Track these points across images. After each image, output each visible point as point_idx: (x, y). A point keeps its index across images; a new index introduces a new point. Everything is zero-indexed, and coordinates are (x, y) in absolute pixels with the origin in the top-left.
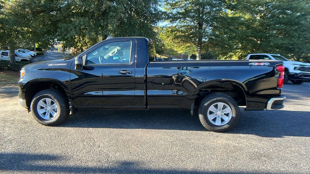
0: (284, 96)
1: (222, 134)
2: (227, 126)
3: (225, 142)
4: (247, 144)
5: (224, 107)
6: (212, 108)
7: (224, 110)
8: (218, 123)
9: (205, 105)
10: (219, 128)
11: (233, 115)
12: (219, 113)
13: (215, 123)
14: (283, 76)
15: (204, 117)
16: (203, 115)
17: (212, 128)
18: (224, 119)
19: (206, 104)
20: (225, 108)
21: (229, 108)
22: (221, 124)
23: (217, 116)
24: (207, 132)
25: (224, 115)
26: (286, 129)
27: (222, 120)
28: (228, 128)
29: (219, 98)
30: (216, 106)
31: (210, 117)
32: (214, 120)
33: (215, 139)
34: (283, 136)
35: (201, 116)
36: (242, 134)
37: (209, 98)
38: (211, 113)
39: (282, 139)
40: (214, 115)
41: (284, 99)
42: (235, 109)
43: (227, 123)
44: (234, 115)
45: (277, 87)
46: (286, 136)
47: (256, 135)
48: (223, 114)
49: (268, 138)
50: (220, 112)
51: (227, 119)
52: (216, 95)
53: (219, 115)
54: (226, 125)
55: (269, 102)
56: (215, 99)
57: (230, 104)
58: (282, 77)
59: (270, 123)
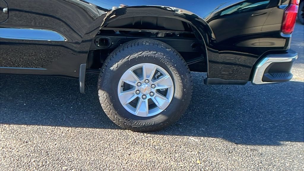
0: (293, 52)
1: (149, 135)
2: (161, 119)
3: (148, 156)
4: (198, 162)
5: (157, 76)
6: (128, 76)
7: (156, 83)
8: (142, 110)
9: (112, 68)
10: (143, 123)
11: (175, 95)
12: (145, 88)
13: (135, 111)
14: (298, 6)
15: (110, 96)
16: (108, 92)
17: (128, 123)
18: (157, 104)
19: (114, 67)
20: (159, 76)
21: (168, 76)
22: (149, 112)
23: (140, 96)
24: (116, 132)
25: (156, 94)
26: (292, 125)
27: (152, 105)
28: (164, 122)
29: (145, 54)
30: (139, 73)
31: (125, 98)
32: (134, 104)
33: (127, 148)
34: (282, 143)
35: (102, 95)
36: (193, 136)
37: (122, 51)
38: (127, 87)
39: (279, 148)
40: (134, 91)
41: (294, 60)
42: (182, 79)
43: (162, 110)
44: (178, 95)
45: (281, 31)
46: (287, 142)
47: (223, 138)
48: (154, 90)
49: (249, 147)
50: (146, 85)
51: (162, 103)
52: (138, 45)
53: (145, 93)
54: (159, 116)
55: (259, 66)
56: (136, 55)
57: (171, 69)
58: (294, 8)
59: (261, 111)
